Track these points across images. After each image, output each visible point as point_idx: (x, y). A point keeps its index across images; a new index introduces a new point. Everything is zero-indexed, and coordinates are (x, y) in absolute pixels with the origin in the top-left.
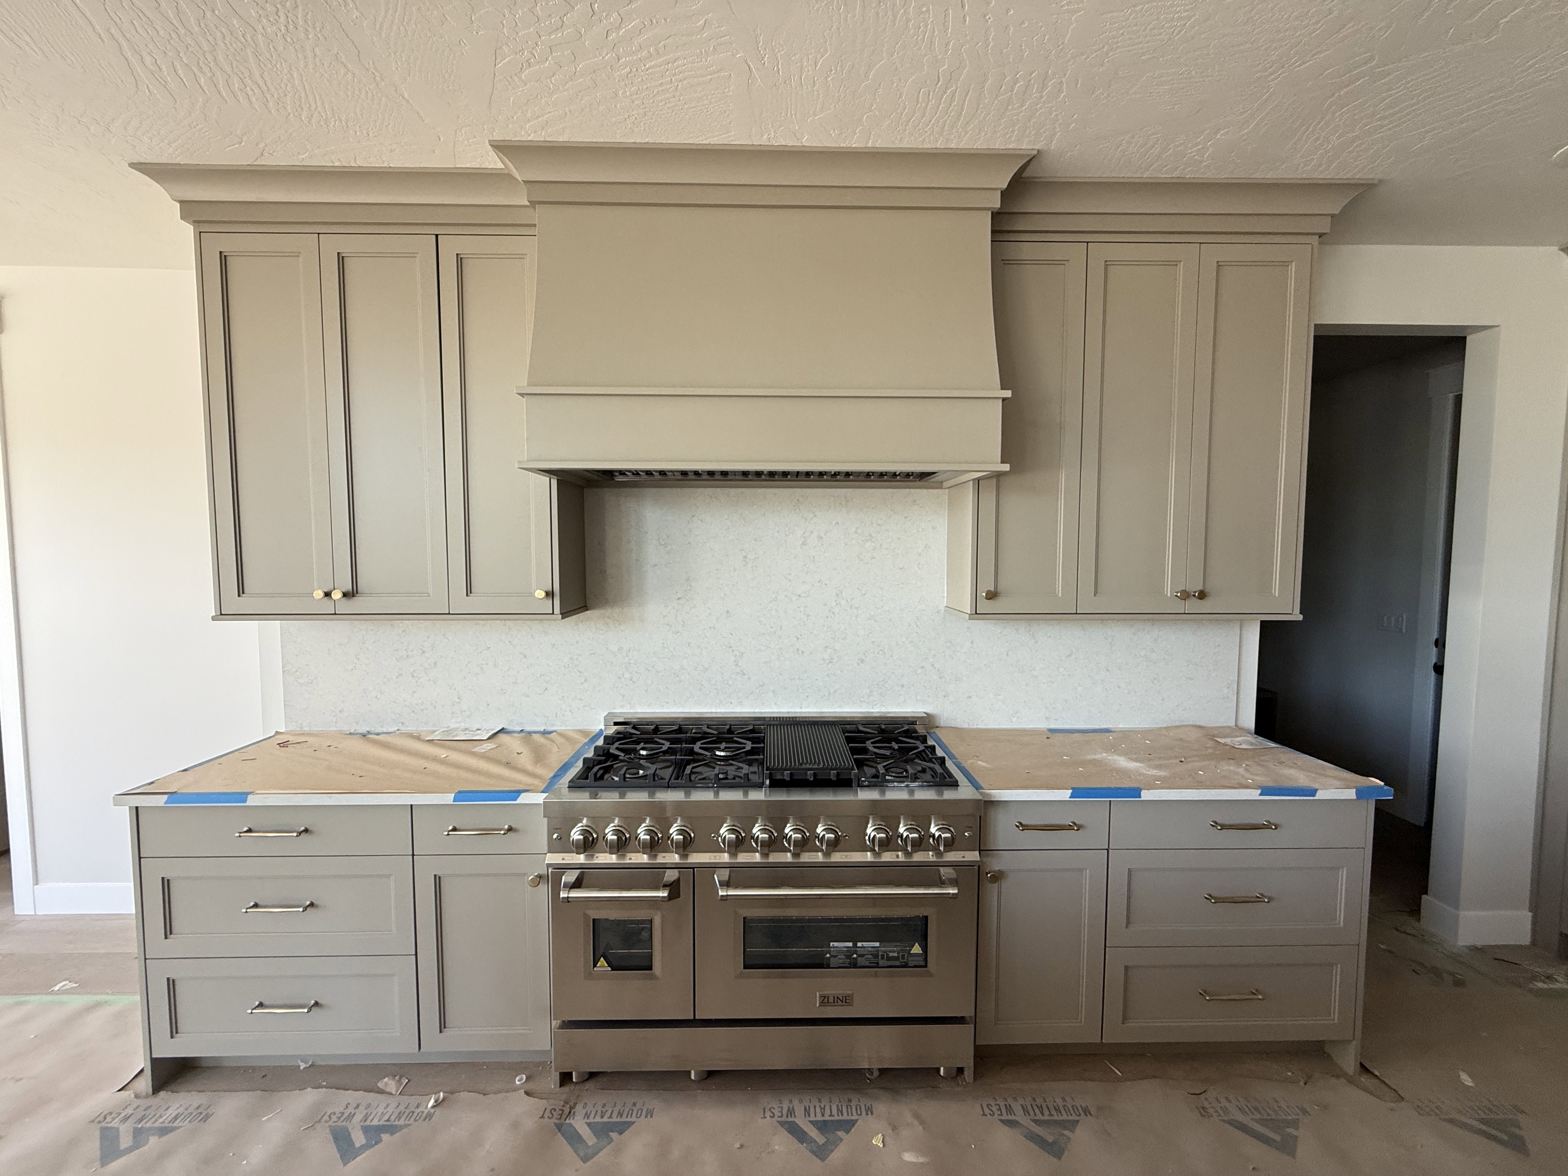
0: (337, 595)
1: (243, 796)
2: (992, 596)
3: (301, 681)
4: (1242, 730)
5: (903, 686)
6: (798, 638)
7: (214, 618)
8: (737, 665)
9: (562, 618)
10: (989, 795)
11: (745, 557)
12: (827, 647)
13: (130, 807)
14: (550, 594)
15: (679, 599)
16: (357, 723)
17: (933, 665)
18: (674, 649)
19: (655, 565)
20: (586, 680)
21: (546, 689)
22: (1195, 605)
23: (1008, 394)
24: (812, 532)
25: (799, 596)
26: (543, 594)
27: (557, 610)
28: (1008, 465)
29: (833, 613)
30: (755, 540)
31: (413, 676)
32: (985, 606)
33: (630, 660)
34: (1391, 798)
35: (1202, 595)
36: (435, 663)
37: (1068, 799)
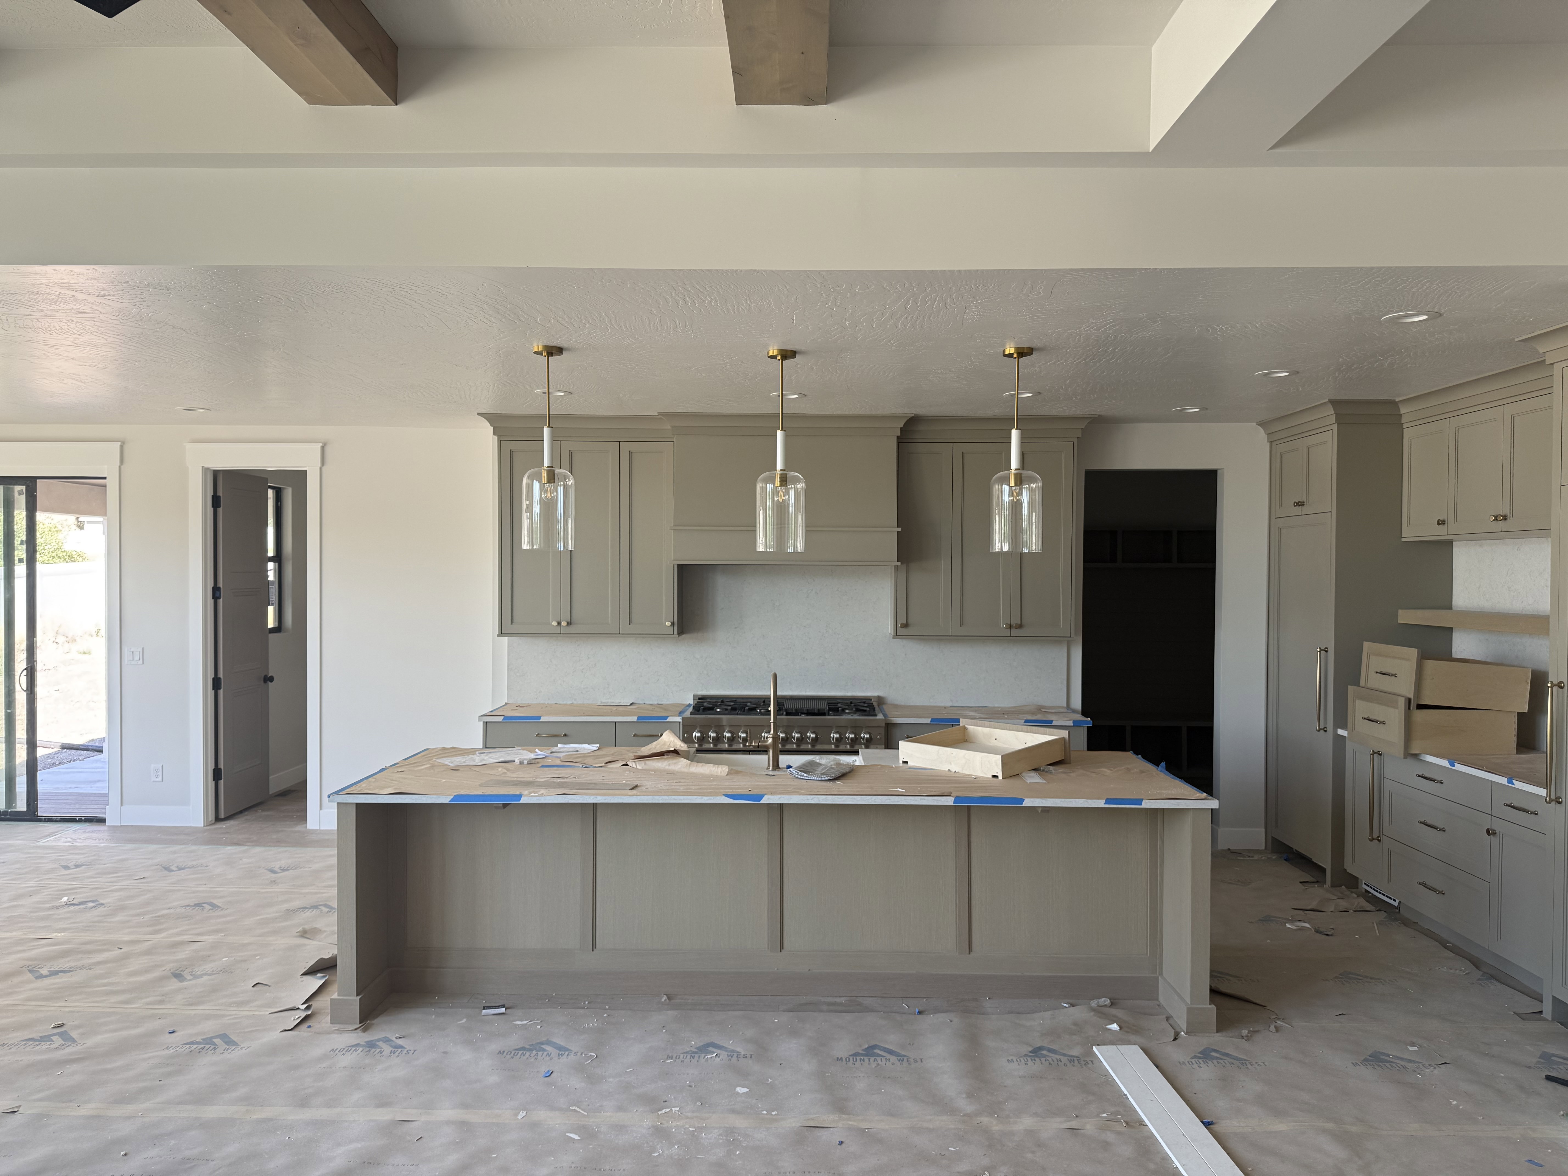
0: (564, 624)
1: (539, 718)
2: (906, 626)
3: (518, 674)
4: (1074, 711)
5: (865, 680)
6: (804, 651)
7: (498, 636)
8: (768, 667)
9: (679, 636)
10: (891, 720)
11: (774, 604)
12: (821, 657)
13: (483, 722)
14: (673, 624)
15: (736, 628)
16: (549, 699)
17: (883, 668)
18: (733, 657)
19: (722, 609)
20: (681, 675)
21: (658, 680)
22: (1014, 632)
23: (899, 529)
24: (812, 590)
25: (805, 627)
26: (670, 624)
27: (676, 632)
28: (900, 563)
29: (825, 637)
30: (780, 595)
31: (582, 672)
32: (901, 631)
33: (707, 663)
34: (1091, 725)
35: (1020, 626)
36: (595, 665)
37: (929, 723)
